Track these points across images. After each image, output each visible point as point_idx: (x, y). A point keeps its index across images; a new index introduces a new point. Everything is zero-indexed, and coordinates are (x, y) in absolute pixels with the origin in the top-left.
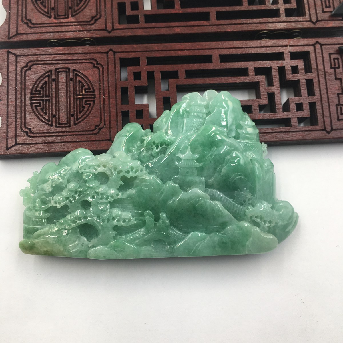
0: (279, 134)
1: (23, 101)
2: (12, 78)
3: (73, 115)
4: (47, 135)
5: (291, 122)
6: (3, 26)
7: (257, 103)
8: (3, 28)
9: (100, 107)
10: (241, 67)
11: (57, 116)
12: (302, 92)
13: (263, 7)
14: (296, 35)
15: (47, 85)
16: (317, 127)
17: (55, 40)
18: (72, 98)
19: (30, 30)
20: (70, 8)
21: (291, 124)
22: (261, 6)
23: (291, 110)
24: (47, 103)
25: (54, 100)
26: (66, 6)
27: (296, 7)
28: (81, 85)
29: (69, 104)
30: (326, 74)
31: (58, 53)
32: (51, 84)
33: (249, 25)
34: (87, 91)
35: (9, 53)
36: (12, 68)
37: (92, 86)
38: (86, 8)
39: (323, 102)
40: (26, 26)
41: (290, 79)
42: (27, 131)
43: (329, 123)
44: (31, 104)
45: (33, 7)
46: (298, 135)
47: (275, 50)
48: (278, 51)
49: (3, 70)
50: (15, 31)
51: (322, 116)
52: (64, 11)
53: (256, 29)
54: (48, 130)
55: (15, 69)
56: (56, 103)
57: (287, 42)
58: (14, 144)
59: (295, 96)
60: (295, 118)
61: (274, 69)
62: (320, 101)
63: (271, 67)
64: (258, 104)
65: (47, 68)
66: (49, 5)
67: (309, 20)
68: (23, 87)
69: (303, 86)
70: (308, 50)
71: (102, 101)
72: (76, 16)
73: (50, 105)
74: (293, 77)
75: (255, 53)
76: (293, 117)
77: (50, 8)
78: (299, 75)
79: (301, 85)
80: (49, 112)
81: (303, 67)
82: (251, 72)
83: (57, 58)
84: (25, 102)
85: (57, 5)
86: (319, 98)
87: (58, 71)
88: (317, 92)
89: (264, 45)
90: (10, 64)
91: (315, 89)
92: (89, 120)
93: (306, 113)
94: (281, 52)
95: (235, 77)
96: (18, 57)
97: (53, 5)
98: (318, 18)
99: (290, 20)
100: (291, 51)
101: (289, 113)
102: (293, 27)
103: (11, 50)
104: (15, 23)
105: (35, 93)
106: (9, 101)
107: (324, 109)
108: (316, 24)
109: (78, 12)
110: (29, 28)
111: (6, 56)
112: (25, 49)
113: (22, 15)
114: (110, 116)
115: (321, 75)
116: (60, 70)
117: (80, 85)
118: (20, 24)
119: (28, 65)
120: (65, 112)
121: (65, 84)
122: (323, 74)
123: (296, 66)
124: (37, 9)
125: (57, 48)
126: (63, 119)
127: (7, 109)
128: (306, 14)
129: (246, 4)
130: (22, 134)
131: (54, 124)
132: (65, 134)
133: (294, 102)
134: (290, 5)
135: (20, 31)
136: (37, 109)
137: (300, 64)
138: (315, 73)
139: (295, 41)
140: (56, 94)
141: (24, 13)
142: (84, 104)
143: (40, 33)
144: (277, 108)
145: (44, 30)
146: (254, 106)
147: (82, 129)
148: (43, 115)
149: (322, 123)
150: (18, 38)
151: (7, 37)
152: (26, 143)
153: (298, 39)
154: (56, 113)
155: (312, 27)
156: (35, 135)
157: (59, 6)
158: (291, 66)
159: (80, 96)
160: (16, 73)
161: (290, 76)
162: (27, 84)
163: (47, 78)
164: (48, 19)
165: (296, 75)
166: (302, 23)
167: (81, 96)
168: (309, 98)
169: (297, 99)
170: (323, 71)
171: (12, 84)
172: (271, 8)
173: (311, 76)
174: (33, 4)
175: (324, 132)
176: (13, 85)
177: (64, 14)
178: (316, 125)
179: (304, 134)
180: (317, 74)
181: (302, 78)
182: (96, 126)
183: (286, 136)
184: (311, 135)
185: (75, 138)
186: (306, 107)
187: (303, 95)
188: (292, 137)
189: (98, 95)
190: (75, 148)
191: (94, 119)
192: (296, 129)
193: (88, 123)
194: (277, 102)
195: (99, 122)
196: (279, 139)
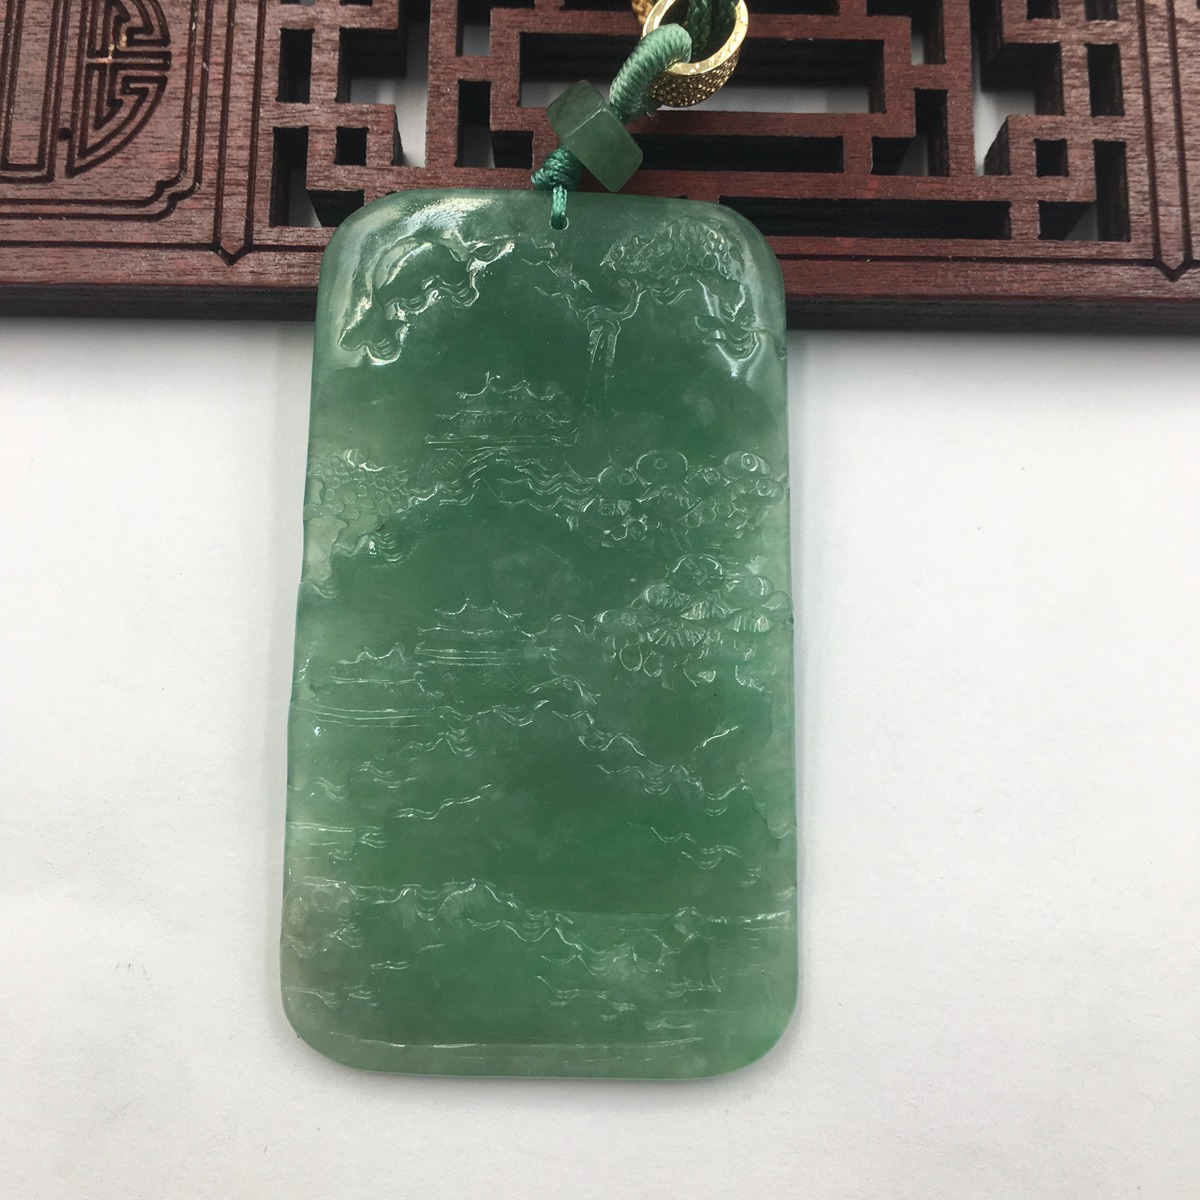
0: (953, 265)
3: (66, 135)
5: (1010, 219)
7: (868, 129)
9: (187, 109)
11: (2, 136)
12: (1066, 95)
16: (1127, 250)
18: (70, 63)
21: (1010, 230)
23: (1012, 166)
28: (115, 12)
29: (57, 87)
30: (1177, 28)
34: (136, 37)
37: (159, 20)
39: (1156, 146)
41: (1020, 40)
43: (1180, 235)
46: (1038, 277)
51: (1148, 203)
59: (1041, 110)
60: (1030, 202)
62: (1143, 140)
64: (869, 135)
69: (1074, 70)
71: (197, 80)
74: (1031, 32)
76: (1020, 197)
78: (1060, 24)
79: (1064, 67)
86: (1143, 125)
88: (1133, 98)
91: (1128, 88)
92: (135, 158)
93: (1079, 184)
95: (779, 16)
101: (1008, 183)
107: (1158, 175)
114: (222, 147)
115: (1154, 29)
117: (110, 14)
120: (36, 119)
121: (48, 7)
122: (1166, 27)
126: (24, 148)
132: (24, 209)
133: (1026, 134)
138: (1130, 20)
140: (6, 43)
142: (117, 92)
144: (952, 155)
146: (851, 139)
147: (98, 192)
149: (1144, 231)
159: (107, 56)
161: (1017, 27)
165: (1049, 21)
167: (110, 57)
168: (1096, 124)
169: (1046, 125)
170: (1164, 13)
173: (1113, 33)
175: (1152, 271)
178: (1119, 238)
179: (1064, 273)
180: (1137, 26)
181: (1074, 36)
182: (161, 186)
183: (985, 276)
184: (1092, 278)
185: (66, 230)
186: (1081, 161)
187: (1070, 108)
188: (1011, 281)
189: (181, 54)
190: (62, 270)
191: (154, 155)
192: (1030, 248)
193: (127, 168)
194: (954, 131)
195: (174, 168)
196: (949, 289)
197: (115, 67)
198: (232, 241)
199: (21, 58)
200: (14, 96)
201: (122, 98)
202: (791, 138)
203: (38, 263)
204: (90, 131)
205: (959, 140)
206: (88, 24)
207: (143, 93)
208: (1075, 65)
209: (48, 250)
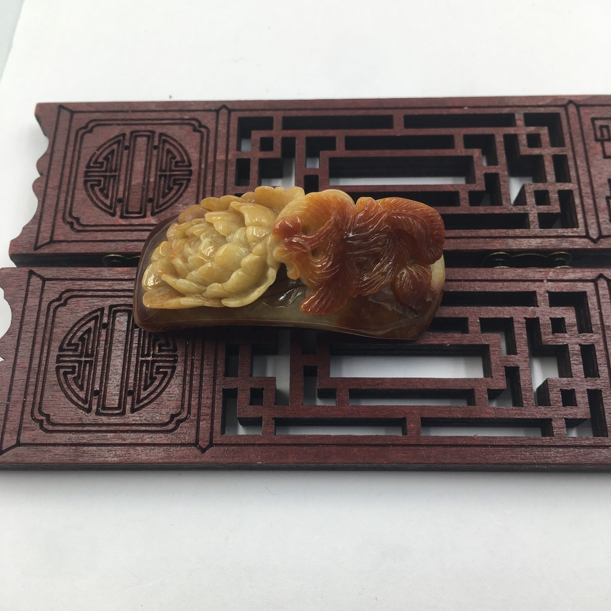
0: (528, 449)
1: (44, 362)
2: (30, 319)
3: (131, 393)
4: (80, 428)
5: (552, 427)
6: (28, 227)
7: (484, 384)
8: (28, 230)
9: (184, 380)
10: (454, 316)
11: (102, 394)
12: (572, 368)
13: (497, 210)
14: (560, 260)
15: (92, 335)
16: (607, 441)
17: (118, 254)
18: (133, 359)
19: (73, 236)
20: (151, 200)
21: (553, 432)
22: (492, 207)
23: (551, 402)
24: (88, 368)
25: (100, 364)
26: (144, 196)
27: (559, 211)
29: (127, 371)
31: (118, 278)
32: (99, 331)
33: (471, 239)
34: (162, 348)
35: (31, 273)
36: (33, 302)
37: (172, 341)
38: (178, 202)
40: (70, 229)
41: (550, 343)
42: (42, 421)
44: (58, 368)
45: (86, 197)
46: (568, 454)
47: (519, 287)
48: (525, 289)
49: (16, 304)
50: (48, 235)
52: (139, 205)
53: (483, 248)
54: (81, 419)
55: (38, 303)
56: (103, 369)
57: (544, 273)
58: (14, 443)
59: (562, 374)
60: (561, 419)
61: (517, 323)
63: (511, 319)
64: (486, 388)
65: (97, 304)
66: (115, 194)
67: (585, 234)
68: (47, 336)
69: (575, 356)
70: (583, 290)
71: (189, 367)
72: (160, 214)
73: (93, 371)
74: (555, 339)
75: (482, 291)
76: (556, 416)
77: (116, 199)
78: (566, 335)
79: (571, 355)
80: (87, 384)
81: (575, 320)
82: (473, 326)
83: (116, 287)
84: (46, 365)
85: (129, 195)
86: (608, 381)
87: (114, 311)
88: (603, 369)
89: (498, 276)
90: (31, 294)
91: (600, 365)
92: (162, 404)
93: (582, 410)
94: (531, 290)
95: (443, 334)
96: (46, 282)
97: (120, 195)
98: (602, 231)
99: (548, 235)
100: (550, 291)
101: (550, 410)
102: (553, 246)
103: (34, 269)
104: (50, 223)
105: (67, 348)
106: (18, 361)
108: (599, 243)
109: (163, 207)
110: (73, 232)
111: (26, 280)
112: (62, 268)
113: (64, 209)
114: (200, 397)
116: (119, 308)
117: (151, 337)
118: (59, 223)
119: (64, 296)
120: (117, 386)
121: (124, 335)
123: (560, 318)
124: (92, 200)
125: (119, 269)
126: (113, 399)
127: (13, 376)
128: (578, 223)
129: (465, 203)
130: (33, 425)
131: (94, 408)
132: (112, 428)
133: (555, 386)
134: (548, 208)
135: (56, 237)
136: (66, 378)
137: (569, 315)
138: (598, 333)
139: (558, 273)
140: (105, 350)
141: (69, 206)
142: (154, 373)
143: (92, 241)
144: (524, 397)
145: (100, 236)
146: (478, 390)
147: (145, 420)
148: (77, 390)
150: (51, 249)
151: (33, 246)
152: (36, 442)
153: (563, 268)
154: (101, 387)
155: (589, 247)
156: (56, 428)
157: (131, 196)
158: (551, 319)
160: (39, 310)
161: (548, 338)
162: (55, 330)
163: (93, 322)
164: (110, 217)
165: (561, 335)
166: (571, 239)
167: (151, 357)
168: (587, 382)
169: (564, 382)
171: (28, 330)
172: (512, 212)
173: (591, 339)
174: (87, 190)
176: (30, 332)
177: (138, 210)
178: (603, 436)
179: (579, 452)
180: (602, 335)
181: (574, 341)
182: (173, 416)
183: (543, 454)
184: (593, 455)
185: (130, 438)
186: (582, 399)
187: (576, 374)
188: (555, 457)
189: (182, 356)
190: (128, 457)
191: (171, 402)
192: (563, 441)
193: (158, 408)
194: (525, 385)
195: (179, 408)
196: (528, 460)
197: (153, 362)
198: (203, 442)
199: (112, 358)
200: (108, 376)
201: (157, 376)
202: (451, 390)
203: (118, 453)
204: (142, 391)
205: (527, 390)
206: (141, 342)
207: (165, 373)
208: (575, 354)
209: (122, 447)
